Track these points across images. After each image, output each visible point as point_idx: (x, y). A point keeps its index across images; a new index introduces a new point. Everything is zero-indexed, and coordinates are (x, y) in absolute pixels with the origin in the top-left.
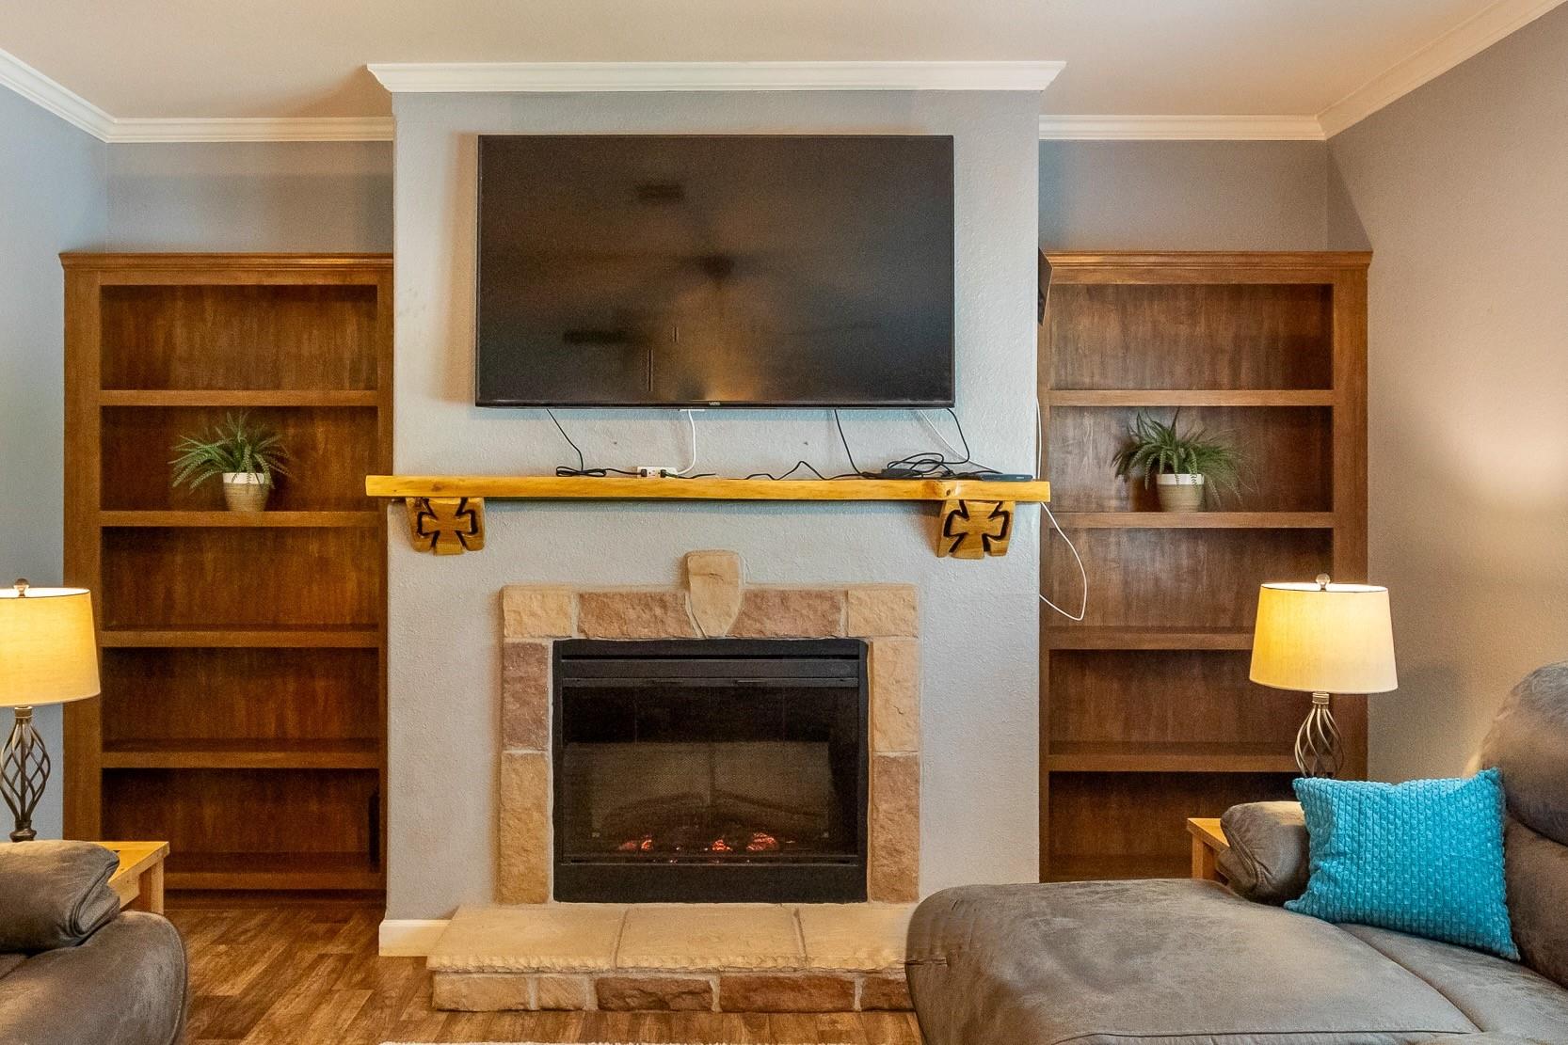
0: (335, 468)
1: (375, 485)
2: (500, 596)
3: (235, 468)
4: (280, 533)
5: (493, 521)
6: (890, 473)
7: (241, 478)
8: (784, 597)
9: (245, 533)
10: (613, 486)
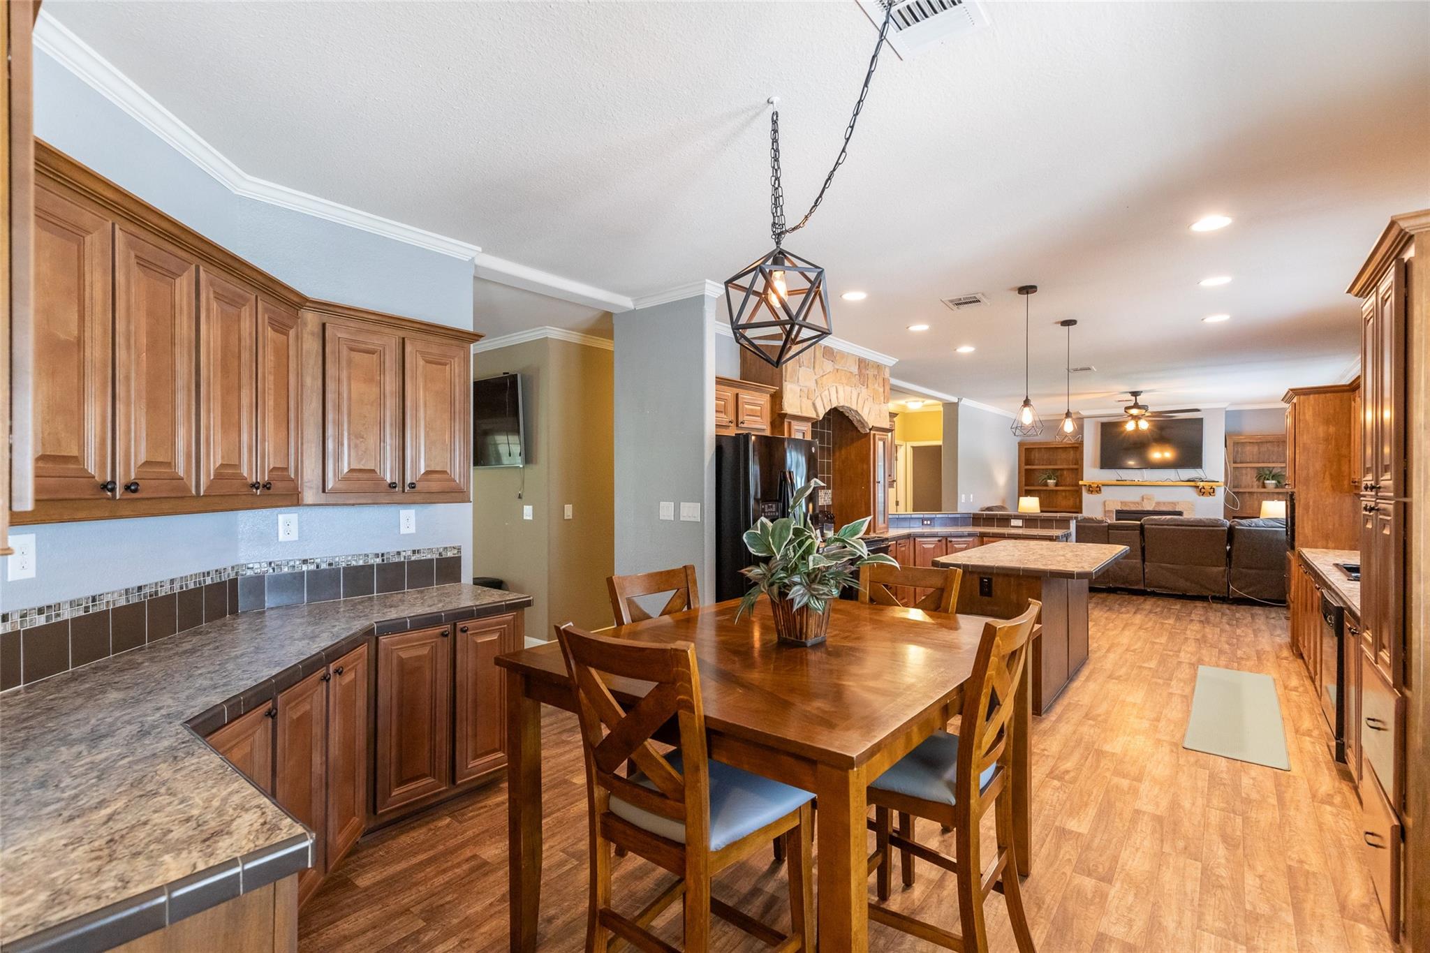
0: (1068, 479)
1: (1081, 483)
2: (1105, 502)
3: (1050, 479)
4: (1057, 491)
5: (1103, 489)
6: (1188, 481)
7: (1052, 481)
8: (1164, 503)
9: (1053, 491)
10: (1128, 483)
